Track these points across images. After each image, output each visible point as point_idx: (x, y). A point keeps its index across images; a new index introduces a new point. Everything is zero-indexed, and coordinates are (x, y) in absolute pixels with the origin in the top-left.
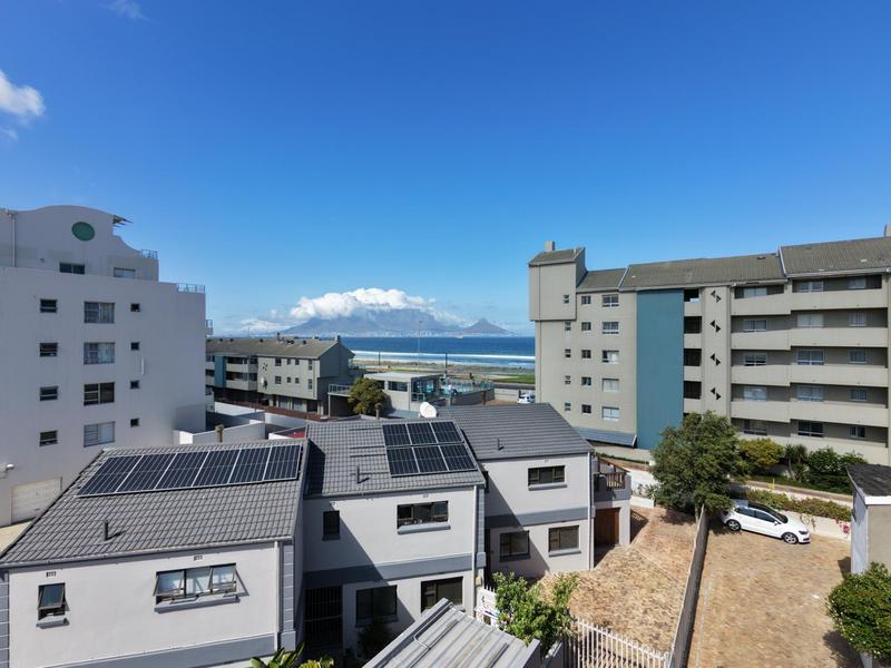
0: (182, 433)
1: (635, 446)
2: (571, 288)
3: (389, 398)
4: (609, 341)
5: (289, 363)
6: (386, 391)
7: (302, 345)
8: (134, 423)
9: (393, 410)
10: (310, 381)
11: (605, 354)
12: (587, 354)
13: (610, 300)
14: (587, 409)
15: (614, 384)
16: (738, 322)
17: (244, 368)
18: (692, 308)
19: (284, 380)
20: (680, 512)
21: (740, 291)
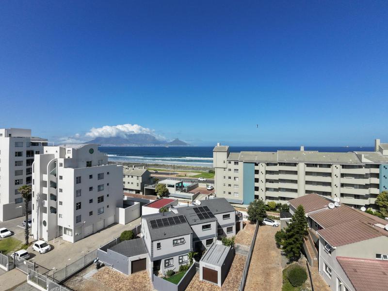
0: (120, 208)
1: (243, 204)
2: (226, 159)
3: (168, 190)
4: (236, 174)
5: (128, 177)
6: (167, 187)
7: (132, 170)
8: (108, 206)
9: (170, 194)
10: (138, 184)
11: (235, 178)
12: (230, 178)
13: (236, 163)
14: (230, 193)
15: (237, 186)
16: (268, 172)
18: (256, 168)
19: (126, 183)
20: (253, 221)
21: (268, 164)
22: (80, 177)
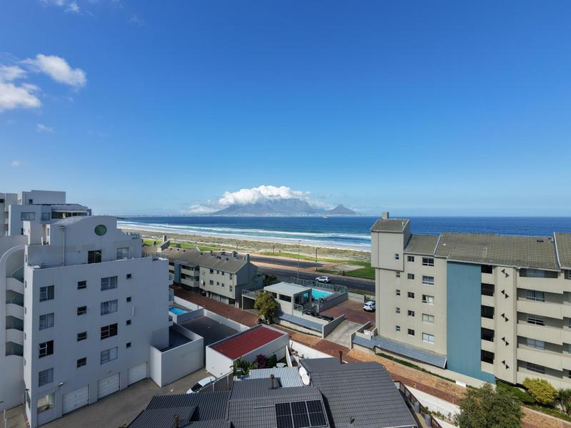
0: (156, 349)
1: (446, 368)
2: (400, 251)
3: (279, 304)
4: (427, 289)
5: (218, 273)
6: (278, 299)
7: (226, 261)
8: (129, 345)
9: (282, 313)
10: (231, 287)
11: (424, 297)
12: (411, 295)
13: (428, 261)
14: (411, 332)
15: (431, 319)
16: (521, 293)
17: (191, 273)
18: (487, 278)
19: (215, 283)
21: (523, 273)
22: (52, 287)
